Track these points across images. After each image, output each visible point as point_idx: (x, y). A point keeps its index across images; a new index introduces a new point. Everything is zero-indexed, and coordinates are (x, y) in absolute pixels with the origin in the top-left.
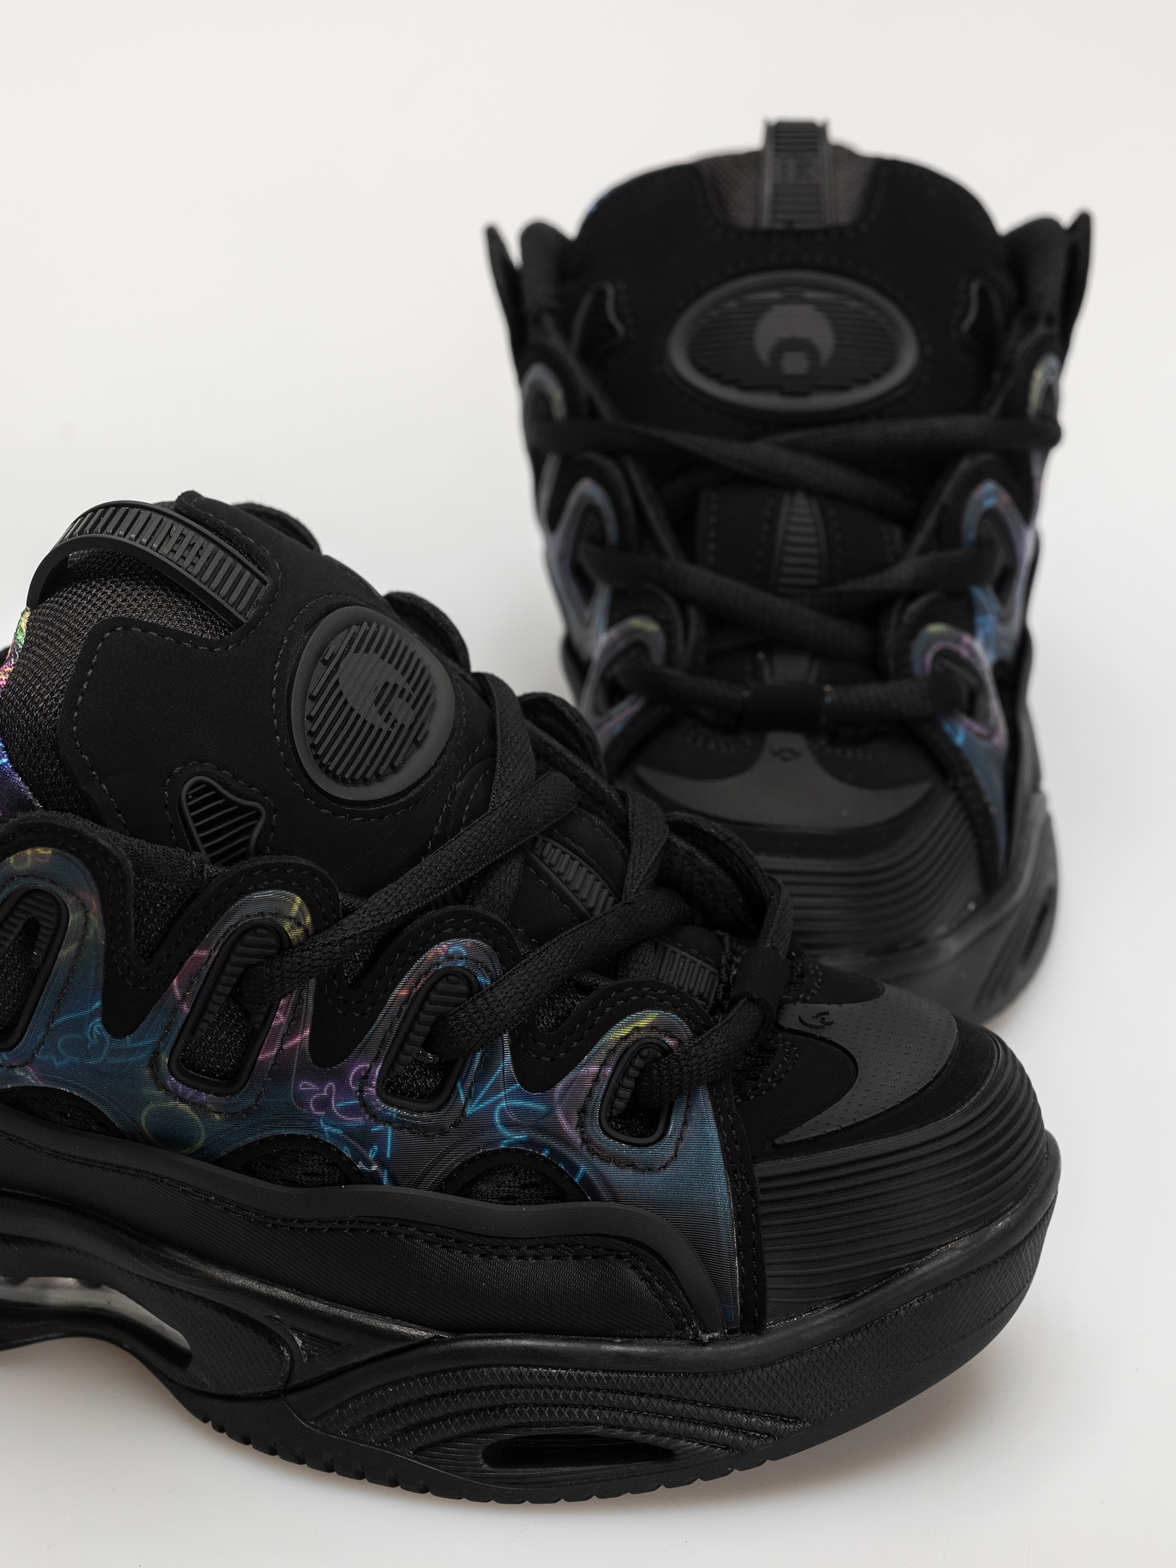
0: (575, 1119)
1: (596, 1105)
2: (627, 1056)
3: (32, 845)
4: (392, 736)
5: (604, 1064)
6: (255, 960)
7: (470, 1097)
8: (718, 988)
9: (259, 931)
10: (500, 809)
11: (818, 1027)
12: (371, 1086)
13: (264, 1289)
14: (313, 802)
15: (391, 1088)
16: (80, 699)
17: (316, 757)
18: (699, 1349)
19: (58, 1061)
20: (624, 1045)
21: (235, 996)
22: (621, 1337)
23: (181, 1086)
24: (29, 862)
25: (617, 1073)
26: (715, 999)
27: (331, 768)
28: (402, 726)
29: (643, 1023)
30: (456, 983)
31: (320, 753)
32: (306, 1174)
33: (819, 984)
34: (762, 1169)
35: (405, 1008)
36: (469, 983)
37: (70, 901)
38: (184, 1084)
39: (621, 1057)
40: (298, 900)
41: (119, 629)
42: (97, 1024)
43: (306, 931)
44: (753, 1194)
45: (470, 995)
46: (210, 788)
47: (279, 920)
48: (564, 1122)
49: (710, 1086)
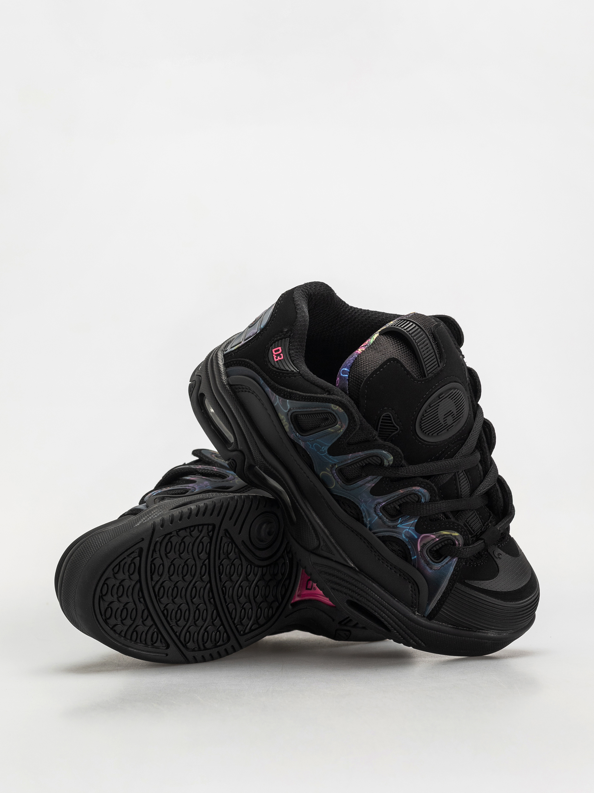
0: (422, 544)
1: (428, 545)
2: (444, 539)
3: (339, 406)
4: (443, 426)
5: (437, 537)
6: (372, 463)
7: (401, 523)
8: (479, 531)
9: (378, 458)
10: (456, 460)
11: (496, 557)
12: (380, 506)
13: (323, 527)
14: (412, 434)
15: (384, 509)
16: (374, 376)
17: (421, 422)
18: (413, 615)
19: (311, 447)
20: (446, 536)
21: (363, 467)
22: (398, 599)
23: (336, 474)
24: (336, 409)
25: (440, 541)
26: (477, 534)
27: (422, 427)
28: (447, 425)
29: (453, 534)
30: (416, 497)
31: (422, 422)
32: (351, 512)
33: (505, 544)
34: (458, 585)
35: (400, 495)
36: (419, 499)
37: (339, 423)
38: (337, 474)
39: (443, 538)
40: (392, 458)
41: (396, 362)
42: (326, 448)
43: (389, 465)
44: (451, 590)
45: (417, 502)
46: (390, 417)
47: (384, 459)
48: (419, 543)
49: (459, 559)
